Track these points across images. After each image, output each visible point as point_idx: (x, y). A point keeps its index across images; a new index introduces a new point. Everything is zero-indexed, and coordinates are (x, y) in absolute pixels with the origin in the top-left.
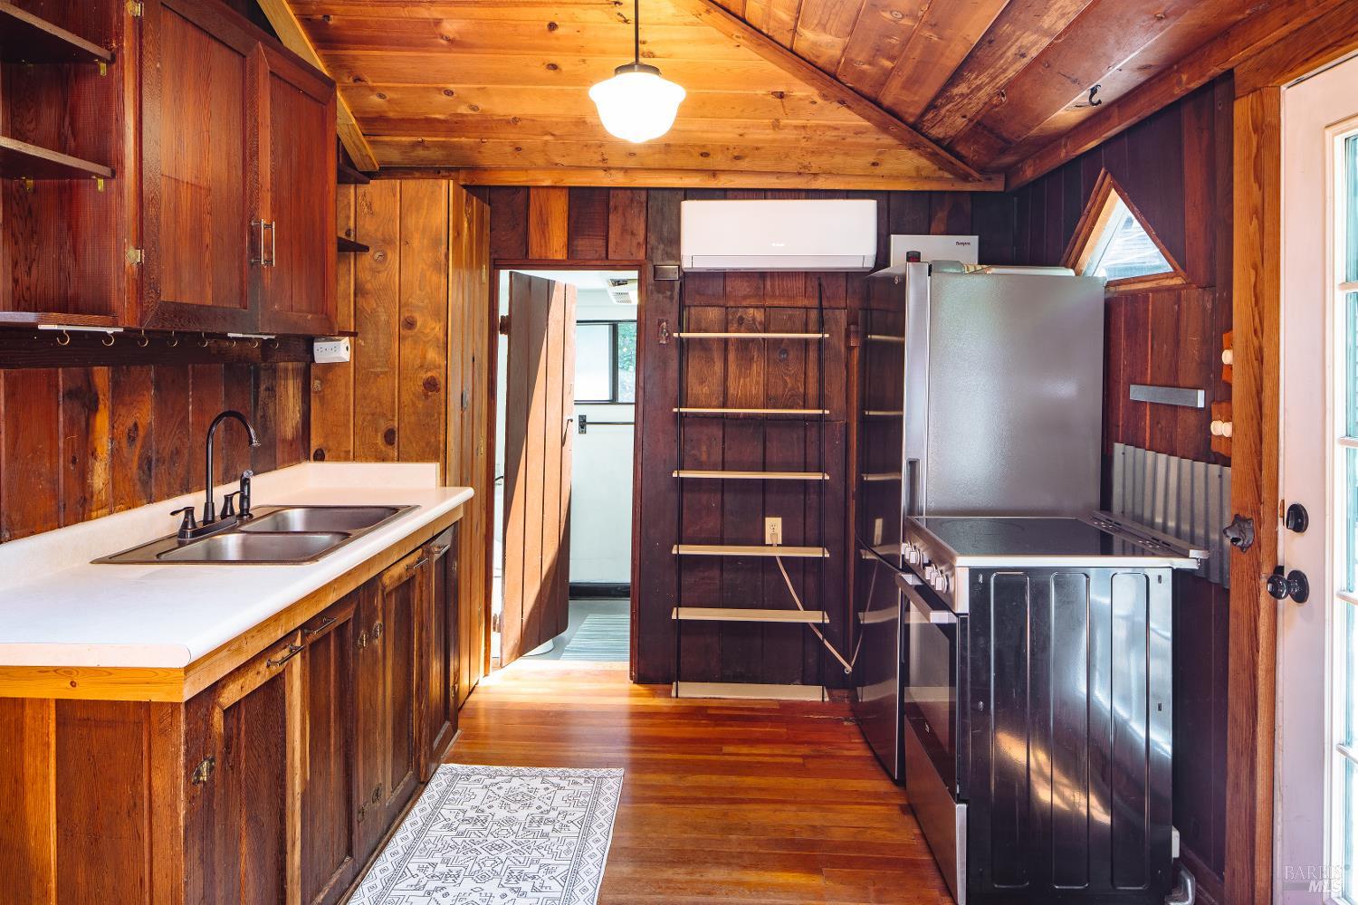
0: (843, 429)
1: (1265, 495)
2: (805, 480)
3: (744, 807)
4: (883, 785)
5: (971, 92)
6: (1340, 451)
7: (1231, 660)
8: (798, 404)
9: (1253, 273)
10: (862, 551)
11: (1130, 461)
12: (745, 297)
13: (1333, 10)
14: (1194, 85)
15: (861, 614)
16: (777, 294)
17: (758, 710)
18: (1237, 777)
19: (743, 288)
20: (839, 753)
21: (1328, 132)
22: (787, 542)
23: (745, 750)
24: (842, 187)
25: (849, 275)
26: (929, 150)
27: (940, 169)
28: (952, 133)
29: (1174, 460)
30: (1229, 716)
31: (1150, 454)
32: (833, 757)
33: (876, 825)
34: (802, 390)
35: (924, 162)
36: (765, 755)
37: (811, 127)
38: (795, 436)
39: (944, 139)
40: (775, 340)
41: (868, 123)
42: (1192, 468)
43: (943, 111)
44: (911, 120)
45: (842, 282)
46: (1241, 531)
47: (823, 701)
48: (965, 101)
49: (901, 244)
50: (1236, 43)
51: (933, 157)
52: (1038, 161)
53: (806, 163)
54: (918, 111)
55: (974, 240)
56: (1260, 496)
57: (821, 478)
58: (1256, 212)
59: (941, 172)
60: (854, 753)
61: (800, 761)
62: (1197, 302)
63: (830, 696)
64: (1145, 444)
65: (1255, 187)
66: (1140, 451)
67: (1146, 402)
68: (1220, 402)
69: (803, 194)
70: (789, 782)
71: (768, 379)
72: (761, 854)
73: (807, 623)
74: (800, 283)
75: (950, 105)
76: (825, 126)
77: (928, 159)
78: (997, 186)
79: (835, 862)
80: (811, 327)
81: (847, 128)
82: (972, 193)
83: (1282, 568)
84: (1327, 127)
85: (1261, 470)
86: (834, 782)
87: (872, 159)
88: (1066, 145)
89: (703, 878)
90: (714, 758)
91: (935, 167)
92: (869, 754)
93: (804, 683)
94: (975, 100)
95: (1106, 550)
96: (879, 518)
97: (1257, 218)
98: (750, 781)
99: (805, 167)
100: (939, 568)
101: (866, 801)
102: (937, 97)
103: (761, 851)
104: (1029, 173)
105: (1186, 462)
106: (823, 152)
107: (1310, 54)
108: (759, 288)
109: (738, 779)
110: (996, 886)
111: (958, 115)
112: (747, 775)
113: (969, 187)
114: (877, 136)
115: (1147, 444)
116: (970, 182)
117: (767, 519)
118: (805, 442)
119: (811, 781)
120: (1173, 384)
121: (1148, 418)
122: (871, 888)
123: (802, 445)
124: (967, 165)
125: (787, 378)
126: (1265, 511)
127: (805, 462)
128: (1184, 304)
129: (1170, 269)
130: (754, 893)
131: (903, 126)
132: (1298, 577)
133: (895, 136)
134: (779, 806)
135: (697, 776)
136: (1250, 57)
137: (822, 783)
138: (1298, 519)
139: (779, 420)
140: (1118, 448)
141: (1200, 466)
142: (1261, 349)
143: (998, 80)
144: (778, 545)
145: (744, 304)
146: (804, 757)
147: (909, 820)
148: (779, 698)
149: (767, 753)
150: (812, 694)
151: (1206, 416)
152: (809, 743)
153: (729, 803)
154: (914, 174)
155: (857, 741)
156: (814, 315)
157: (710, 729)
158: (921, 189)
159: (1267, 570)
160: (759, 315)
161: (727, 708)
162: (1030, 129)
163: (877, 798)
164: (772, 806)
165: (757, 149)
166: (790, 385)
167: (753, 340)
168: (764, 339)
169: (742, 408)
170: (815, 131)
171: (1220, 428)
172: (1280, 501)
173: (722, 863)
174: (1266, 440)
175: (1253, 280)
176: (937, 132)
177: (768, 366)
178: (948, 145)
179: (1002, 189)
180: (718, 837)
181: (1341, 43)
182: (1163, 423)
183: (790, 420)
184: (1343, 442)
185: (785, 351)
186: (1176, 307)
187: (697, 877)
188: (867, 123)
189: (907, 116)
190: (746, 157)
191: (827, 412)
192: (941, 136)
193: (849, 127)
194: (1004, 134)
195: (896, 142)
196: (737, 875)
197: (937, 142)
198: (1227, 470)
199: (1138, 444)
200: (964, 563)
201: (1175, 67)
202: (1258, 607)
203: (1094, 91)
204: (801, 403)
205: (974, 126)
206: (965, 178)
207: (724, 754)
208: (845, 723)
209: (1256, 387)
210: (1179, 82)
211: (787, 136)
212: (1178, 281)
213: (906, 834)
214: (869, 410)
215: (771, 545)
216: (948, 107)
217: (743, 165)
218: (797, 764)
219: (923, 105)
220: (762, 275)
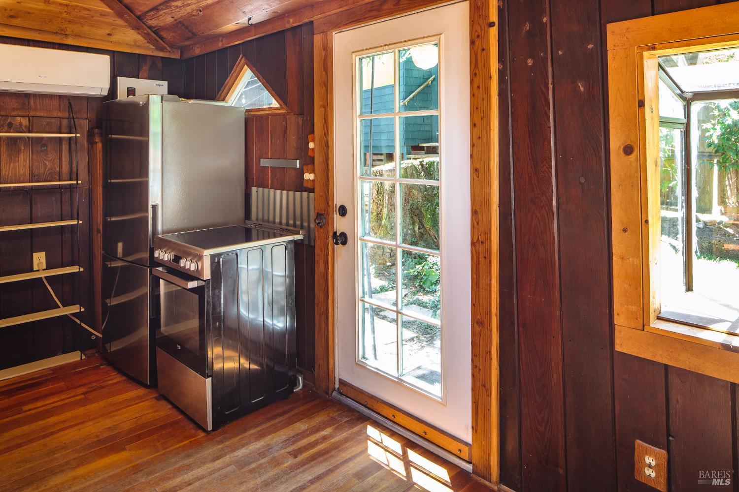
0: (87, 192)
1: (330, 203)
2: (62, 226)
3: (56, 436)
4: (141, 391)
5: (183, 6)
6: (359, 182)
7: (316, 276)
8: (55, 178)
9: (323, 109)
10: (108, 263)
11: (260, 195)
12: (13, 110)
13: (358, 6)
14: (295, 25)
15: (108, 301)
16: (39, 108)
17: (38, 378)
18: (320, 325)
19: (13, 103)
20: (105, 384)
21: (353, 55)
22: (49, 267)
23: (39, 404)
24: (85, 45)
25: (89, 99)
26: (145, 31)
27: (148, 42)
28: (161, 24)
29: (285, 192)
30: (316, 300)
31: (272, 191)
32: (103, 387)
33: (146, 412)
34: (58, 169)
35: (139, 38)
36: (57, 402)
37: (72, 6)
38: (54, 199)
39: (154, 27)
40: (37, 138)
41: (111, 11)
42: (294, 195)
43: (161, 13)
44: (139, 13)
45: (85, 102)
46: (321, 219)
47: (81, 359)
48: (177, 10)
49: (124, 83)
50: (317, 11)
51: (146, 36)
52: (203, 46)
53: (63, 27)
54: (146, 10)
55: (165, 83)
56: (328, 203)
57: (76, 223)
58: (324, 84)
59: (148, 45)
60: (115, 381)
61: (82, 396)
62: (294, 121)
63: (85, 355)
64: (268, 186)
65: (324, 73)
66: (266, 190)
67: (268, 167)
68: (308, 165)
69: (57, 46)
70: (81, 411)
71: (32, 164)
72: (81, 456)
73: (66, 315)
74: (56, 102)
75: (168, 10)
76: (81, 7)
77: (142, 36)
78: (176, 55)
79: (130, 441)
80: (63, 130)
81: (96, 11)
82: (162, 58)
83: (336, 232)
84: (353, 52)
85: (328, 192)
86: (110, 400)
87: (108, 32)
88: (222, 41)
89: (47, 487)
90: (19, 416)
91: (146, 41)
92: (124, 378)
93: (64, 353)
94: (183, 10)
95: (248, 239)
96: (120, 242)
97: (325, 86)
98: (53, 420)
99: (62, 30)
100: (189, 259)
101: (134, 403)
102: (160, 5)
103: (81, 454)
104: (197, 51)
105: (291, 193)
106: (76, 22)
107: (347, 22)
108: (25, 104)
109: (44, 422)
110: (227, 413)
111: (170, 16)
112: (49, 417)
113: (161, 54)
114: (114, 19)
115: (270, 186)
116: (164, 52)
117: (34, 254)
118: (61, 202)
119: (95, 405)
120: (283, 157)
121: (270, 174)
122: (158, 444)
123: (59, 204)
124: (164, 43)
125: (47, 163)
126: (330, 209)
127: (61, 215)
128: (288, 122)
129: (278, 105)
130: (88, 479)
131: (133, 16)
132: (343, 235)
133: (126, 21)
134: (80, 426)
135: (12, 432)
136: (321, 18)
137: (102, 403)
138: (343, 211)
139: (41, 189)
140: (254, 189)
141: (298, 194)
142: (327, 142)
143: (201, 3)
144: (44, 270)
145: (13, 114)
146: (83, 394)
147: (163, 403)
148: (51, 366)
149: (58, 400)
150: (74, 357)
151: (301, 172)
152: (84, 385)
153: (43, 438)
154: (133, 44)
155: (114, 374)
156: (65, 122)
157: (6, 400)
158: (134, 52)
159: (331, 234)
160: (25, 122)
161: (13, 384)
162: (210, 30)
163: (139, 399)
164: (76, 428)
165: (29, 13)
166: (49, 167)
167: (20, 138)
168: (29, 137)
169: (12, 183)
170: (74, 9)
171: (308, 176)
172: (335, 205)
173: (57, 473)
174: (330, 179)
175: (323, 113)
176: (152, 23)
177: (32, 154)
178: (157, 31)
179: (179, 58)
180: (47, 459)
181: (360, 20)
182: (278, 176)
183: (50, 189)
184: (360, 178)
185: (45, 145)
186: (284, 123)
187: (43, 488)
188: (109, 10)
189: (137, 11)
190: (18, 17)
191: (79, 182)
192: (153, 25)
193: (98, 10)
194: (194, 30)
195: (126, 24)
196: (71, 474)
197: (150, 28)
198: (312, 194)
199: (264, 186)
200: (207, 253)
201: (286, 15)
202: (328, 250)
203: (250, 19)
204: (57, 178)
205: (177, 23)
206: (162, 49)
207: (25, 411)
208: (102, 367)
209: (326, 158)
210: (289, 22)
211: (54, 9)
212: (283, 111)
213: (165, 410)
214: (110, 179)
215: (38, 271)
216: (165, 11)
217: (16, 22)
218: (81, 399)
219: (151, 7)
220: (27, 96)
